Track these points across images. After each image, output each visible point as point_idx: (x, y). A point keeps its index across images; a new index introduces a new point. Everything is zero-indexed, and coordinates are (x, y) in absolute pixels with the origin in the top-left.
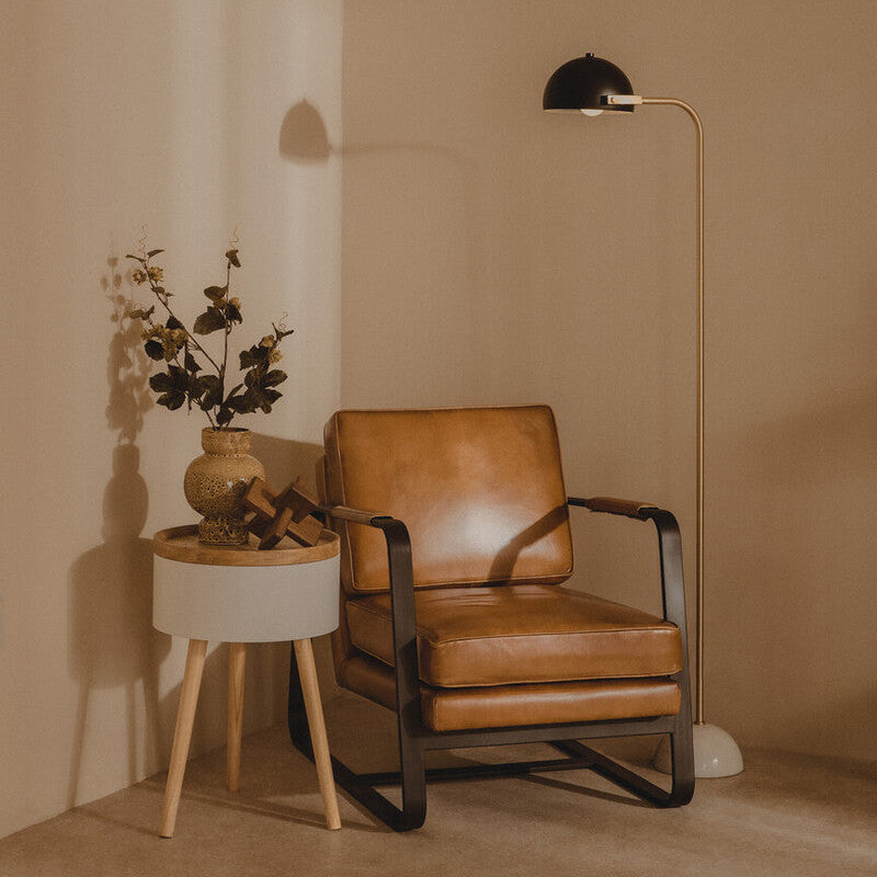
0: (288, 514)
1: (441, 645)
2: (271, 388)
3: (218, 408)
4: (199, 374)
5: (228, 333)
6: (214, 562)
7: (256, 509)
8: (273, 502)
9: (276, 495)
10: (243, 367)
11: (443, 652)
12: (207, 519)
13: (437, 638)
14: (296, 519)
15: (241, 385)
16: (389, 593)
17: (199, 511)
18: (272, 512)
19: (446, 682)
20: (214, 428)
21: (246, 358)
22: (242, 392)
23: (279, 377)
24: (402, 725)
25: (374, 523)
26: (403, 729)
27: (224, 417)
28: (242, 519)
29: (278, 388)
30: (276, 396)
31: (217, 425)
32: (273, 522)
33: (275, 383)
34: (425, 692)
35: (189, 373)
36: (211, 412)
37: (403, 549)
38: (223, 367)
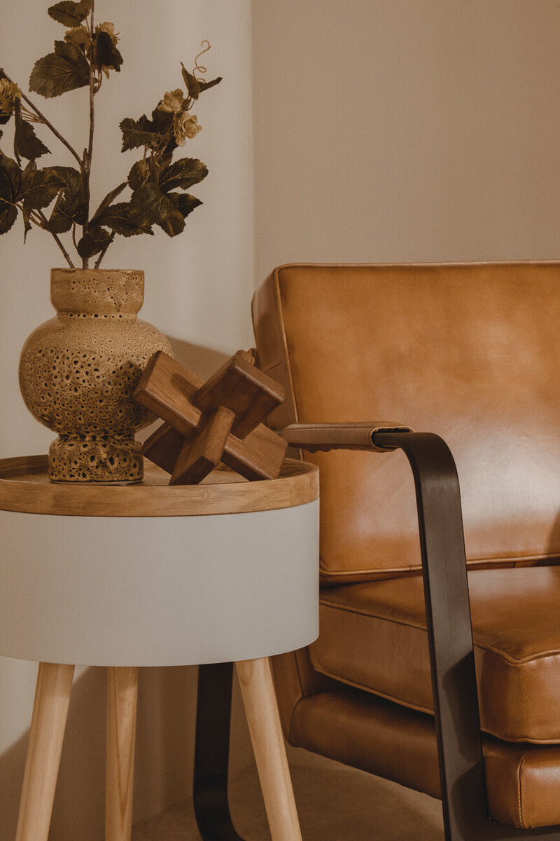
0: (225, 419)
1: (528, 663)
2: (179, 190)
3: (79, 229)
4: (42, 163)
5: (95, 90)
6: (88, 510)
7: (162, 411)
8: (195, 398)
9: (199, 385)
10: (128, 145)
12: (64, 438)
13: (518, 651)
14: (240, 429)
15: (122, 187)
17: (49, 422)
18: (193, 416)
20: (72, 270)
21: (133, 132)
22: (126, 196)
23: (194, 171)
25: (378, 440)
27: (93, 245)
28: (130, 437)
29: (194, 191)
30: (189, 204)
31: (77, 261)
32: (196, 435)
33: (187, 183)
35: (25, 162)
36: (65, 237)
37: (445, 483)
38: (88, 155)
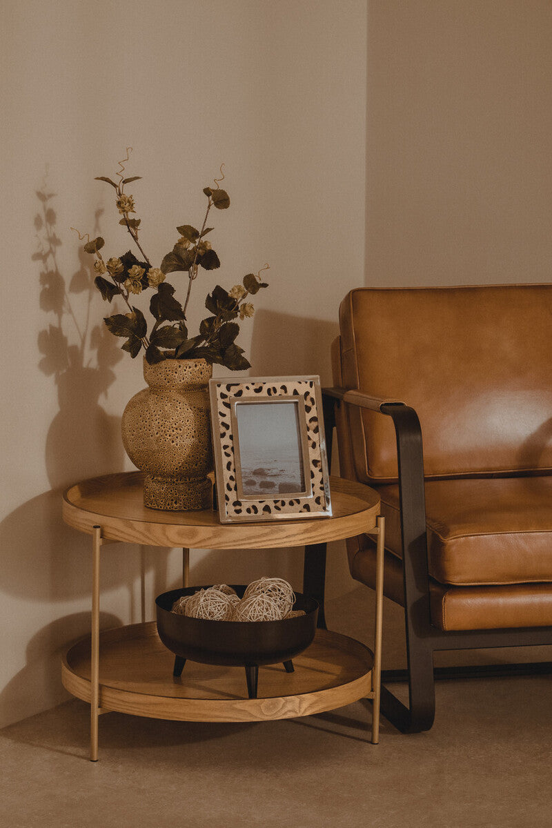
1: (450, 541)
5: (192, 278)
11: (454, 549)
13: (446, 533)
16: (398, 483)
19: (456, 580)
24: (410, 621)
25: (385, 409)
26: (410, 626)
34: (433, 589)
